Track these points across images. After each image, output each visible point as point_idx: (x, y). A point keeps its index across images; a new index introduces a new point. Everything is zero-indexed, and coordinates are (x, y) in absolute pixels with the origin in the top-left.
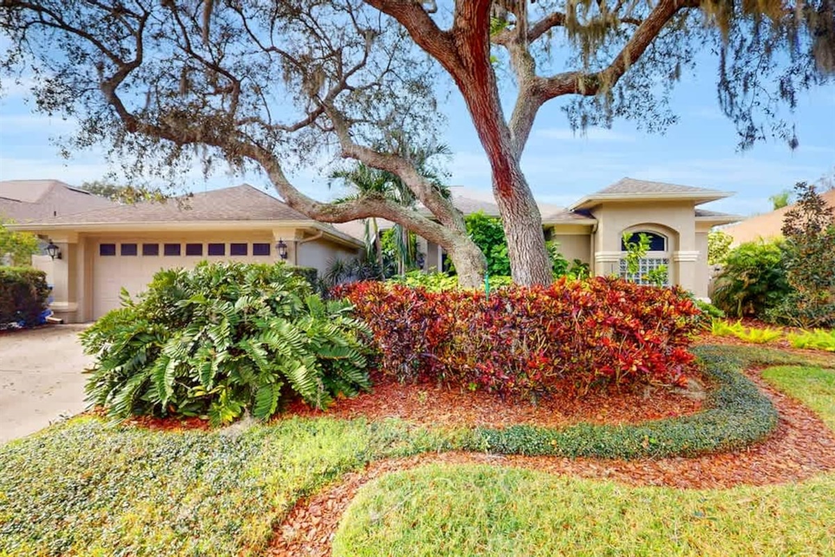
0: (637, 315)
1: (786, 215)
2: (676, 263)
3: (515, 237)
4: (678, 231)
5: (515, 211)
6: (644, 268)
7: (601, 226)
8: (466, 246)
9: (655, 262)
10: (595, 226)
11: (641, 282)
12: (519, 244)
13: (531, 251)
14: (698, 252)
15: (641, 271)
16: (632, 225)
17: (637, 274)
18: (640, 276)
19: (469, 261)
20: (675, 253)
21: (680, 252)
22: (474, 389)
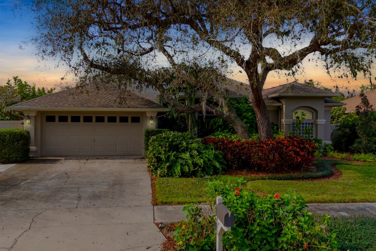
0: (299, 148)
1: (356, 107)
2: (317, 125)
3: (261, 122)
4: (317, 110)
5: (262, 114)
6: (303, 127)
7: (284, 106)
8: (240, 123)
9: (307, 124)
10: (281, 107)
11: (301, 134)
12: (263, 124)
13: (267, 127)
14: (325, 120)
15: (301, 129)
16: (298, 107)
17: (300, 130)
18: (301, 131)
19: (243, 129)
20: (316, 120)
21: (318, 120)
22: (256, 170)
